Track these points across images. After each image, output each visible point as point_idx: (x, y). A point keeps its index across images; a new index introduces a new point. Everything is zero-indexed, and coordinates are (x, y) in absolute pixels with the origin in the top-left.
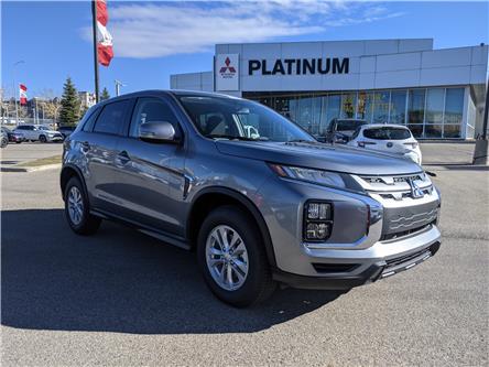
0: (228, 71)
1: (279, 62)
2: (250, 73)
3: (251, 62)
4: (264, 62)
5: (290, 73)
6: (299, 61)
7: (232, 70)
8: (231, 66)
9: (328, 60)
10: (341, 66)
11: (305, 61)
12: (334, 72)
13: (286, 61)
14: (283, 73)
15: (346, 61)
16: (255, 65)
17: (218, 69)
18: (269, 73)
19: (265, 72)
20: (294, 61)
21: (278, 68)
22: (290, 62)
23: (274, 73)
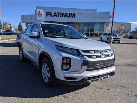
0: (40, 15)
1: (55, 13)
2: (47, 16)
3: (47, 13)
4: (51, 13)
5: (58, 16)
6: (61, 13)
7: (41, 14)
8: (41, 13)
9: (69, 14)
10: (73, 15)
11: (63, 13)
12: (71, 17)
13: (57, 13)
14: (57, 16)
15: (74, 14)
16: (48, 14)
17: (37, 14)
18: (52, 16)
19: (51, 16)
20: (60, 13)
21: (55, 15)
22: (58, 13)
23: (54, 16)
